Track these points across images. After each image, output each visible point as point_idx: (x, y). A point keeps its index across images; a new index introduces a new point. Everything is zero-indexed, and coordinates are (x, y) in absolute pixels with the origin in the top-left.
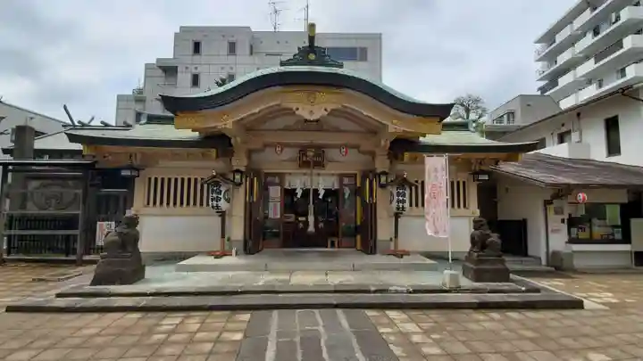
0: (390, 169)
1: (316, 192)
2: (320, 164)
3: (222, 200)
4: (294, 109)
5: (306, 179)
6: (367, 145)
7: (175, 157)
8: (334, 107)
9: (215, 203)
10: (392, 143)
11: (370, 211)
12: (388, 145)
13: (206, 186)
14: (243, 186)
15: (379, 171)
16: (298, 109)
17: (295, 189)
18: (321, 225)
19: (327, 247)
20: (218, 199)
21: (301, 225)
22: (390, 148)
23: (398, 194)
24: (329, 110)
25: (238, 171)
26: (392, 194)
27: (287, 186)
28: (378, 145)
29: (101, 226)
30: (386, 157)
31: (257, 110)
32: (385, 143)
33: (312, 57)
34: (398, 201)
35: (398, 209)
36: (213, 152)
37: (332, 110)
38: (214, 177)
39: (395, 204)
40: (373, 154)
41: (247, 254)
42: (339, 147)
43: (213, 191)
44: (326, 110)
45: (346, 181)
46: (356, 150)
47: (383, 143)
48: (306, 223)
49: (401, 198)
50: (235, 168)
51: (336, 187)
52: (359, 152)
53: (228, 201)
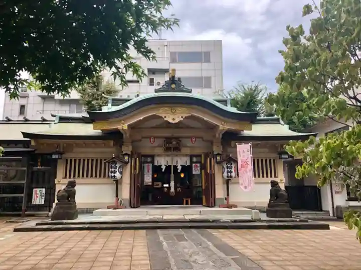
0: (222, 152)
1: (175, 167)
2: (177, 149)
3: (118, 172)
4: (164, 117)
5: (169, 159)
6: (207, 136)
7: (87, 146)
8: (187, 115)
9: (113, 174)
10: (223, 135)
11: (210, 179)
12: (221, 136)
13: (107, 164)
14: (129, 164)
15: (215, 153)
16: (165, 117)
17: (161, 166)
18: (179, 189)
19: (183, 204)
20: (115, 172)
21: (166, 189)
22: (222, 138)
23: (228, 168)
24: (184, 117)
25: (126, 154)
26: (223, 168)
27: (156, 164)
28: (215, 136)
29: (36, 191)
30: (220, 144)
31: (141, 118)
32: (219, 136)
33: (173, 86)
34: (228, 172)
35: (228, 176)
36: (112, 143)
37: (186, 117)
38: (113, 158)
39: (225, 174)
40: (212, 143)
41: (132, 208)
42: (191, 138)
43: (112, 166)
44: (182, 117)
45: (195, 159)
46: (201, 139)
47: (217, 135)
48: (169, 188)
49: (229, 170)
50: (124, 153)
51: (188, 164)
52: (203, 140)
53: (121, 173)
